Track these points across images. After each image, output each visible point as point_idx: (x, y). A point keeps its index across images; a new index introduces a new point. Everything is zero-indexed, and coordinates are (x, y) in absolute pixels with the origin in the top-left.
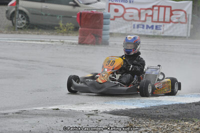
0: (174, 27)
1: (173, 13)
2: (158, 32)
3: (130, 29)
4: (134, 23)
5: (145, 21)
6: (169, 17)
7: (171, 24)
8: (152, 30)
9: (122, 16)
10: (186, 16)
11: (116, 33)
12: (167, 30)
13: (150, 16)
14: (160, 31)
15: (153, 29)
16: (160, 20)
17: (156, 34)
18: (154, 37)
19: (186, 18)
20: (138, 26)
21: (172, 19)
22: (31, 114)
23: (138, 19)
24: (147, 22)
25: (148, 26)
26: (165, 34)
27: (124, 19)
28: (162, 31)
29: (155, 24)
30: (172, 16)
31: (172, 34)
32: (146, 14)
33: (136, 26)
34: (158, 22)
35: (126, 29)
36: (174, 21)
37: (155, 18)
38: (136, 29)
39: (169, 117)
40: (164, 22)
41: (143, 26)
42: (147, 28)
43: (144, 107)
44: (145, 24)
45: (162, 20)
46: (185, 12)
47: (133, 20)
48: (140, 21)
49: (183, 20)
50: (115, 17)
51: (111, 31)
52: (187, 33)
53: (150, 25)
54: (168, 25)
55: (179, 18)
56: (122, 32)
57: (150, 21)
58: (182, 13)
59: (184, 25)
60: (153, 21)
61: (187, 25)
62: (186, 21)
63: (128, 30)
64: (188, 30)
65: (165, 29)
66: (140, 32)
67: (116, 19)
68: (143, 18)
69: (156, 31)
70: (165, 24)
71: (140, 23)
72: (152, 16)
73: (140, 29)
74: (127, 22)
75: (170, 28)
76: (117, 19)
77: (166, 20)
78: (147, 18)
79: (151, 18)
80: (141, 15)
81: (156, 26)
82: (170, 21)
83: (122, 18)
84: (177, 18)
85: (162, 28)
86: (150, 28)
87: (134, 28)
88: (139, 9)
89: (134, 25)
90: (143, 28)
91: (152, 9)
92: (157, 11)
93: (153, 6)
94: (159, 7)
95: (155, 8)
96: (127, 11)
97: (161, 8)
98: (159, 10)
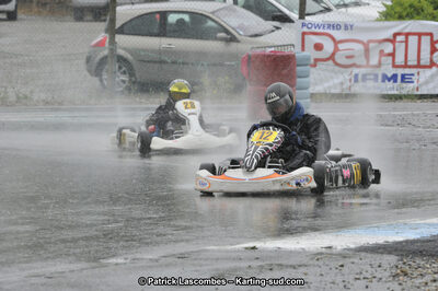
1: (437, 46)
2: (408, 88)
3: (349, 84)
4: (356, 71)
6: (429, 56)
7: (434, 69)
8: (395, 84)
9: (332, 57)
11: (321, 94)
12: (426, 83)
13: (389, 55)
14: (411, 85)
15: (395, 81)
16: (409, 63)
17: (404, 92)
20: (365, 78)
21: (434, 59)
22: (206, 260)
24: (383, 67)
25: (385, 77)
26: (423, 91)
28: (415, 84)
29: (400, 72)
30: (436, 54)
33: (360, 77)
34: (406, 66)
35: (342, 84)
37: (400, 59)
38: (361, 84)
40: (419, 66)
41: (376, 76)
42: (383, 81)
44: (380, 72)
45: (415, 63)
48: (368, 66)
50: (316, 60)
51: (311, 90)
54: (428, 73)
56: (333, 91)
57: (391, 66)
60: (394, 66)
63: (344, 87)
65: (421, 81)
66: (370, 89)
67: (319, 63)
68: (374, 60)
69: (404, 85)
70: (420, 70)
72: (392, 55)
73: (370, 84)
74: (337, 68)
75: (432, 77)
76: (321, 65)
77: (422, 62)
78: (383, 58)
81: (403, 76)
82: (432, 64)
83: (330, 62)
85: (414, 78)
86: (389, 81)
87: (356, 81)
88: (365, 41)
89: (356, 76)
90: (376, 79)
91: (392, 41)
92: (404, 44)
93: (395, 35)
94: (407, 35)
95: (399, 38)
96: (341, 46)
97: (410, 38)
98: (406, 42)
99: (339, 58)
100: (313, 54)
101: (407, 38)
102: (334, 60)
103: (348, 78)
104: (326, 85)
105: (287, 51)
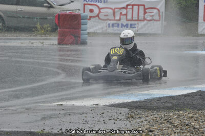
0: (149, 25)
1: (147, 11)
3: (105, 28)
4: (109, 22)
5: (120, 20)
6: (143, 15)
7: (145, 22)
9: (98, 16)
11: (92, 33)
12: (142, 28)
13: (124, 15)
14: (135, 29)
15: (127, 27)
20: (113, 25)
21: (146, 17)
24: (122, 21)
25: (122, 25)
26: (140, 32)
27: (99, 18)
28: (137, 29)
29: (129, 23)
30: (146, 14)
31: (147, 32)
32: (121, 13)
33: (111, 25)
34: (132, 20)
35: (102, 28)
36: (148, 19)
37: (129, 17)
38: (111, 28)
40: (138, 20)
41: (118, 24)
42: (122, 27)
44: (120, 23)
45: (137, 19)
46: (158, 10)
47: (108, 19)
48: (114, 20)
50: (91, 17)
51: (88, 31)
52: (162, 30)
53: (125, 24)
54: (143, 23)
55: (153, 16)
56: (98, 31)
57: (125, 20)
59: (158, 22)
60: (127, 20)
61: (161, 22)
62: (160, 18)
64: (162, 27)
65: (139, 27)
66: (115, 30)
68: (117, 17)
70: (139, 22)
71: (115, 22)
72: (126, 15)
73: (115, 28)
74: (100, 21)
75: (145, 25)
76: (92, 19)
77: (140, 18)
78: (122, 16)
79: (125, 16)
80: (116, 14)
81: (131, 25)
82: (145, 19)
83: (97, 18)
84: (151, 16)
85: (136, 26)
86: (124, 27)
87: (109, 27)
88: (113, 8)
89: (109, 24)
90: (118, 26)
91: (126, 8)
92: (131, 10)
93: (127, 5)
94: (133, 5)
95: (129, 7)
96: (102, 10)
98: (133, 9)
99: (101, 16)
100: (89, 14)
101: (133, 7)
102: (98, 17)
103: (105, 25)
104: (95, 28)
105: (77, 12)
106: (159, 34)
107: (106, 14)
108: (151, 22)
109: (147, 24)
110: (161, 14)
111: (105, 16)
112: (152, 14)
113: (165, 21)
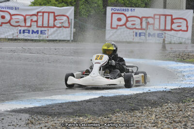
0: (58, 31)
1: (57, 18)
2: (43, 37)
3: (16, 34)
4: (20, 28)
5: (30, 26)
6: (53, 22)
7: (55, 28)
8: (38, 35)
9: (9, 22)
10: (69, 21)
12: (51, 34)
13: (35, 21)
14: (45, 35)
15: (38, 33)
16: (44, 25)
17: (41, 38)
18: (39, 41)
19: (69, 23)
20: (24, 32)
21: (55, 24)
23: (24, 25)
24: (32, 27)
26: (50, 38)
28: (47, 35)
29: (40, 29)
30: (56, 21)
31: (56, 38)
32: (32, 20)
33: (22, 31)
34: (43, 27)
35: (13, 34)
36: (58, 26)
37: (40, 23)
38: (22, 34)
39: (64, 114)
40: (48, 27)
41: (29, 31)
42: (32, 33)
43: (40, 105)
44: (31, 29)
45: (47, 25)
46: (68, 17)
47: (19, 26)
48: (25, 26)
49: (66, 24)
50: (2, 23)
52: (71, 36)
53: (35, 31)
54: (52, 30)
56: (9, 37)
57: (36, 26)
58: (65, 18)
59: (67, 29)
60: (37, 27)
61: (70, 29)
62: (69, 25)
63: (14, 35)
64: (71, 34)
65: (49, 33)
66: (26, 36)
68: (28, 24)
69: (41, 35)
70: (49, 28)
71: (26, 28)
72: (37, 21)
73: (26, 34)
74: (11, 27)
75: (54, 32)
76: (4, 25)
77: (50, 25)
79: (36, 23)
81: (41, 31)
82: (54, 26)
84: (60, 23)
85: (46, 32)
86: (35, 33)
87: (20, 33)
88: (24, 15)
89: (20, 30)
90: (29, 32)
91: (36, 15)
92: (42, 17)
93: (38, 12)
94: (43, 13)
95: (40, 14)
96: (13, 17)
97: (45, 14)
98: (43, 16)
99: (13, 22)
101: (43, 14)
103: (16, 31)
104: (6, 34)
106: (68, 41)
107: (17, 20)
108: (61, 29)
109: (57, 30)
110: (70, 21)
111: (16, 22)
112: (62, 21)
113: (74, 28)
